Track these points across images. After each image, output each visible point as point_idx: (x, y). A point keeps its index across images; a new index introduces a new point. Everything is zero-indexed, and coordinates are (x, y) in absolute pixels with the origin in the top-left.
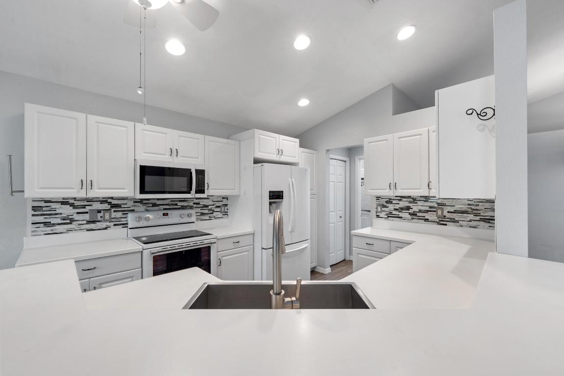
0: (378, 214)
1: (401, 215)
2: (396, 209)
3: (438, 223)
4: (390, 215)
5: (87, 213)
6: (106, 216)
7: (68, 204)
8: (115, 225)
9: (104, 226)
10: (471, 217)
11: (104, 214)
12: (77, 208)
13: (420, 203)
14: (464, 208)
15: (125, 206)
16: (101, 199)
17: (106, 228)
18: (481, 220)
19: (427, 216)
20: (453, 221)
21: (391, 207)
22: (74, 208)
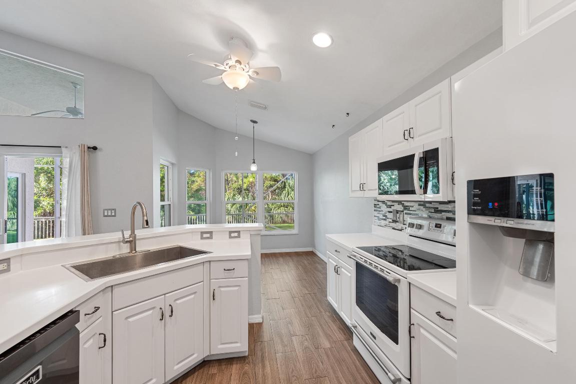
5: (392, 212)
6: (401, 217)
7: (385, 204)
9: (400, 227)
15: (413, 209)
17: (401, 230)
22: (387, 207)
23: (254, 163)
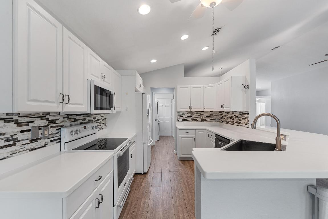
0: (178, 120)
1: (188, 119)
2: (186, 117)
3: (201, 122)
4: (184, 120)
5: (30, 130)
6: (45, 132)
7: (12, 122)
8: (51, 141)
9: (43, 144)
10: (211, 118)
11: (44, 131)
12: (21, 126)
13: (195, 114)
14: (209, 115)
15: (59, 122)
16: (41, 115)
17: (45, 146)
18: (214, 119)
19: (198, 119)
20: (206, 120)
21: (184, 116)
22: (18, 126)
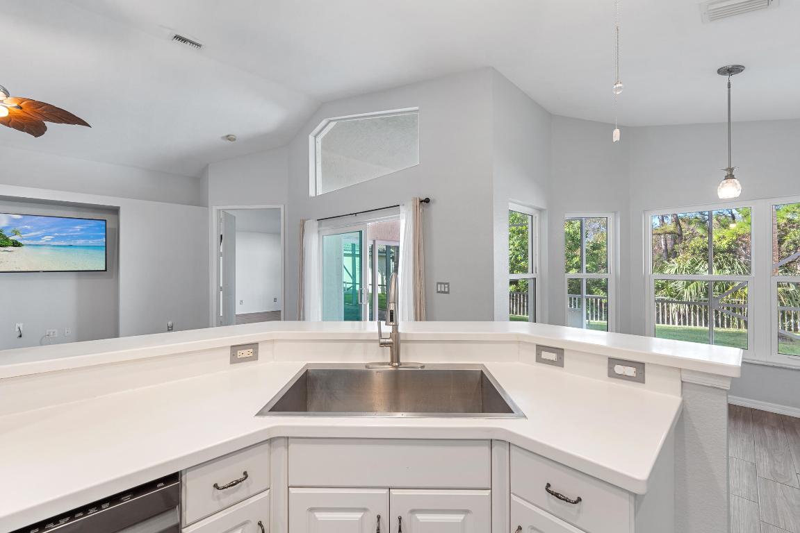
23: (730, 176)
